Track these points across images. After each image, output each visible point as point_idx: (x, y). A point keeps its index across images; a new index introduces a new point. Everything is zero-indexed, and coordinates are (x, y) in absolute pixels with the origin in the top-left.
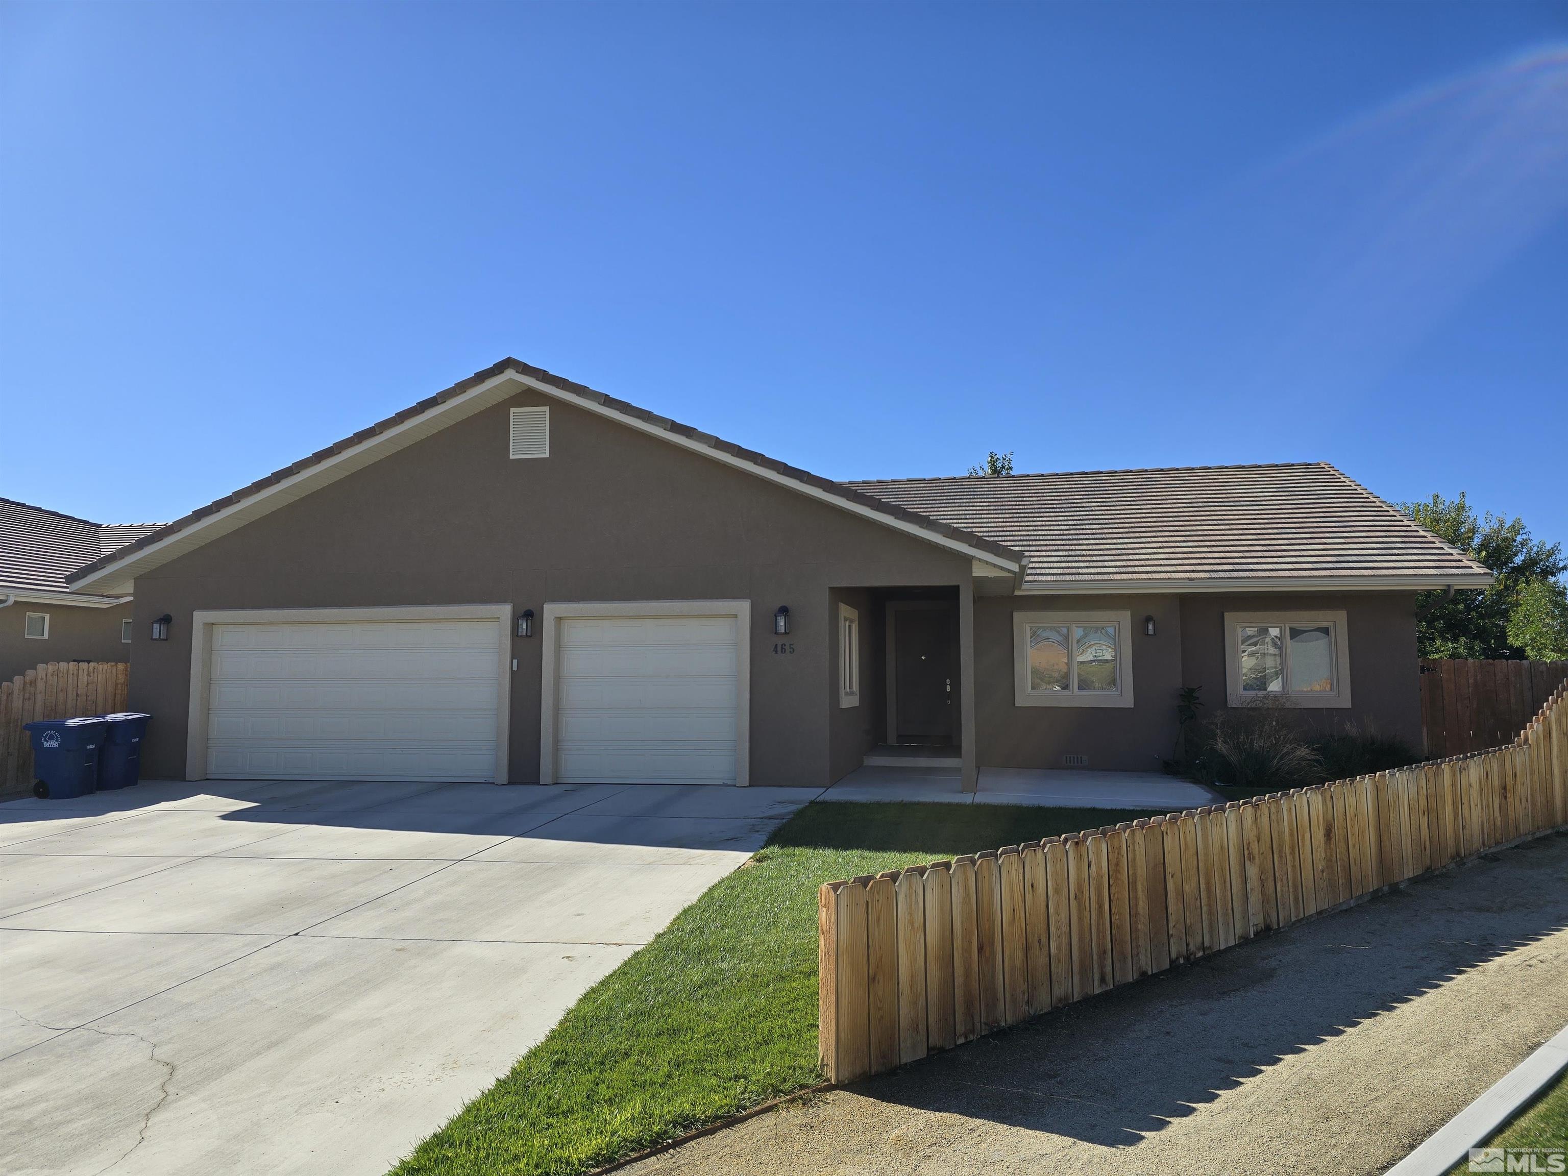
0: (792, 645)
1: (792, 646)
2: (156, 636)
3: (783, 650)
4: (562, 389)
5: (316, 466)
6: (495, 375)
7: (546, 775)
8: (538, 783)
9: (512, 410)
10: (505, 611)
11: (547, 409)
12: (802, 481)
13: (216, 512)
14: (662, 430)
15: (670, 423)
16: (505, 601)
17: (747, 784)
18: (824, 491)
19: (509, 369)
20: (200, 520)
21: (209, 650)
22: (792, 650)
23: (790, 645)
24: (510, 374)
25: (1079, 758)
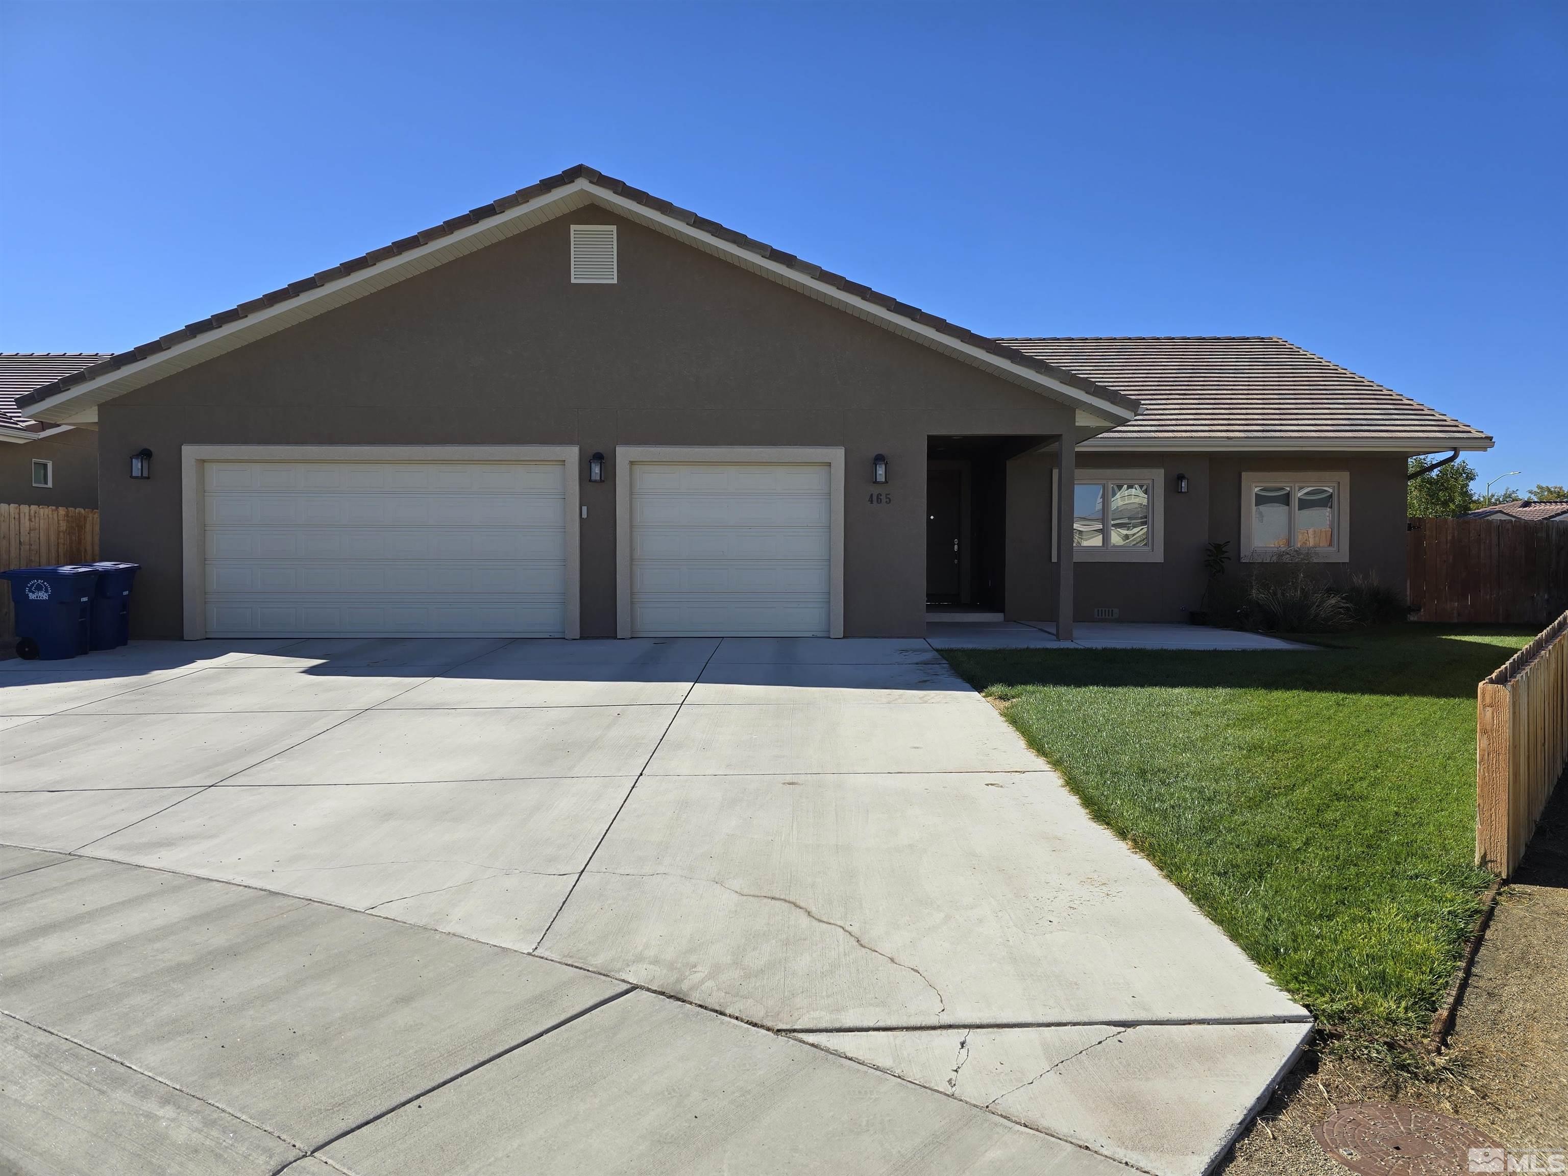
0: (889, 494)
1: (888, 496)
2: (136, 472)
3: (879, 500)
4: (645, 205)
5: (346, 278)
6: (565, 184)
7: (623, 628)
8: (615, 638)
9: (573, 227)
10: (572, 453)
11: (614, 228)
12: (913, 319)
13: (217, 328)
14: (760, 257)
15: (770, 249)
16: (570, 442)
17: (842, 636)
18: (936, 331)
19: (581, 178)
20: (195, 337)
21: (202, 489)
22: (888, 500)
23: (887, 495)
24: (582, 184)
25: (1110, 611)
